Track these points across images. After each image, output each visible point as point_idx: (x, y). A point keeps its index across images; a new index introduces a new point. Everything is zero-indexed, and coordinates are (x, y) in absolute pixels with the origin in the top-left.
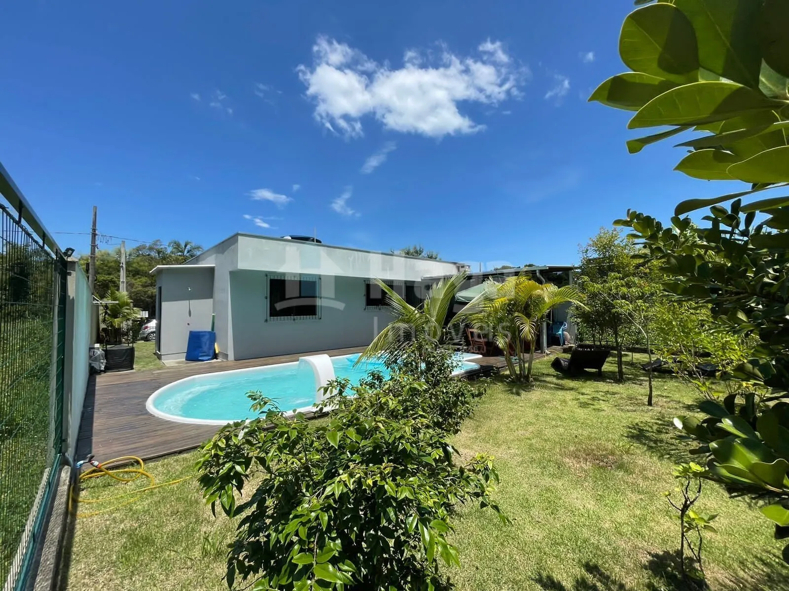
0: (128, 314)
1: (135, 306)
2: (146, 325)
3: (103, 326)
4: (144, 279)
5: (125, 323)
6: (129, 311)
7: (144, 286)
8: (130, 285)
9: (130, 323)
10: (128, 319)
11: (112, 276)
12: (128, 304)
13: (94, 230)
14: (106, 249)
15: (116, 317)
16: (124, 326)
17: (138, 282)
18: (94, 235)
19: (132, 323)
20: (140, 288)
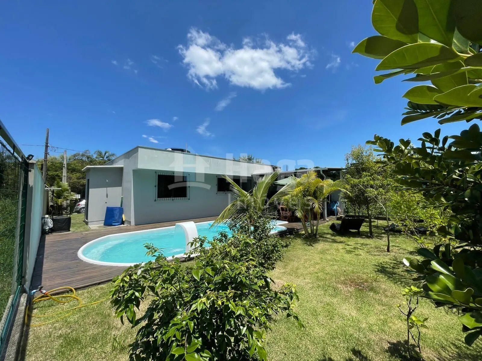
0: (67, 196)
1: (72, 191)
2: (79, 203)
3: (51, 204)
4: (78, 174)
5: (65, 202)
6: (68, 194)
7: (78, 179)
8: (69, 178)
9: (69, 202)
10: (68, 200)
11: (57, 173)
12: (67, 190)
13: (47, 143)
14: (54, 155)
15: (59, 198)
16: (65, 203)
17: (75, 176)
18: (47, 147)
19: (70, 202)
20: (76, 180)
